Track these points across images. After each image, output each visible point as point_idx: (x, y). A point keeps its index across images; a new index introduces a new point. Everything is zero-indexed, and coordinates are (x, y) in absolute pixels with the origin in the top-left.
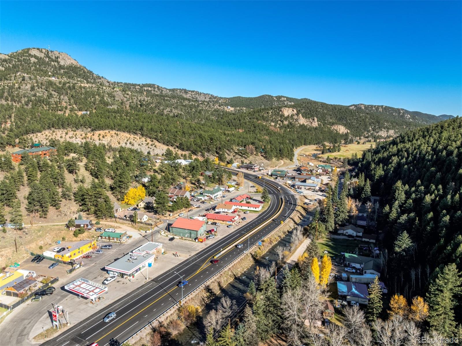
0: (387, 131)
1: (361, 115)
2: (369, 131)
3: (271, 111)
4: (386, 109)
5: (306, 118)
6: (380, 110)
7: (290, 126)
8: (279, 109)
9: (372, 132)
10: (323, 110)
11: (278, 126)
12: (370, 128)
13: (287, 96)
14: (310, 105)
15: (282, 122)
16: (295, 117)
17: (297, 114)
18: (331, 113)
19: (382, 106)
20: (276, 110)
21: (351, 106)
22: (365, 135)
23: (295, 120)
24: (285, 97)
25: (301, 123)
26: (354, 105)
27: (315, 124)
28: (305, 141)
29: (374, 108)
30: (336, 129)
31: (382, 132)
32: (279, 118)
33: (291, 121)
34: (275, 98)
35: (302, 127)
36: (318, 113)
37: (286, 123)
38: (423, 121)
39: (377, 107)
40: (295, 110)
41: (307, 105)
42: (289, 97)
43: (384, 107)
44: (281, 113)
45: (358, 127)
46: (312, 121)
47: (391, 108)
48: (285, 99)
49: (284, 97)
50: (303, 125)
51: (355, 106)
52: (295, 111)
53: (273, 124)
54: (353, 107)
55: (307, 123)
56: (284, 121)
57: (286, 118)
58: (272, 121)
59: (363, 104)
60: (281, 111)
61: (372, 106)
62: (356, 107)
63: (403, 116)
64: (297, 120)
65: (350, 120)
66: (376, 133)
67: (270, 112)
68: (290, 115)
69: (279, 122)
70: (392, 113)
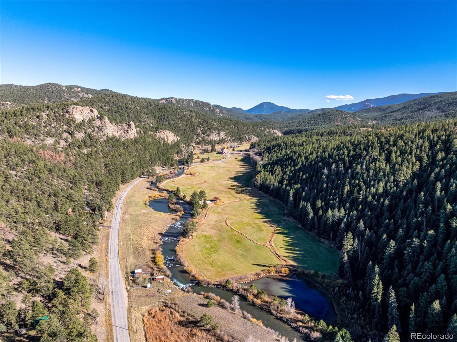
0: (219, 133)
1: (185, 113)
2: (198, 135)
3: (47, 112)
4: (197, 103)
5: (117, 123)
6: (192, 104)
7: (89, 142)
8: (65, 107)
9: (203, 135)
10: (135, 107)
11: (63, 143)
12: (199, 131)
13: (82, 86)
14: (115, 99)
15: (71, 134)
16: (97, 123)
17: (100, 118)
18: (146, 110)
19: (192, 100)
20: (56, 110)
21: (162, 99)
22: (195, 141)
23: (96, 129)
24: (80, 87)
25: (110, 135)
26: (164, 99)
27: (133, 134)
28: (123, 174)
29: (185, 102)
30: (162, 136)
31: (214, 134)
32: (65, 127)
33: (89, 131)
34: (64, 88)
35: (112, 141)
36: (129, 111)
37: (79, 135)
38: (229, 115)
39: (189, 101)
40: (95, 110)
41: (112, 99)
42: (85, 87)
43: (194, 101)
44: (67, 116)
45: (185, 130)
46: (126, 128)
47: (201, 102)
48: (80, 89)
49: (78, 87)
50: (114, 137)
51: (166, 99)
52: (96, 113)
53: (50, 141)
54: (164, 101)
55: (119, 133)
56: (76, 133)
57: (80, 126)
58: (49, 134)
59: (174, 98)
60: (67, 112)
61: (183, 100)
62: (167, 101)
63: (213, 111)
64: (100, 129)
65: (173, 120)
66: (207, 137)
67: (44, 115)
68: (87, 120)
69: (65, 135)
70: (203, 108)
